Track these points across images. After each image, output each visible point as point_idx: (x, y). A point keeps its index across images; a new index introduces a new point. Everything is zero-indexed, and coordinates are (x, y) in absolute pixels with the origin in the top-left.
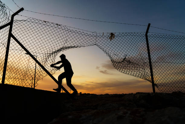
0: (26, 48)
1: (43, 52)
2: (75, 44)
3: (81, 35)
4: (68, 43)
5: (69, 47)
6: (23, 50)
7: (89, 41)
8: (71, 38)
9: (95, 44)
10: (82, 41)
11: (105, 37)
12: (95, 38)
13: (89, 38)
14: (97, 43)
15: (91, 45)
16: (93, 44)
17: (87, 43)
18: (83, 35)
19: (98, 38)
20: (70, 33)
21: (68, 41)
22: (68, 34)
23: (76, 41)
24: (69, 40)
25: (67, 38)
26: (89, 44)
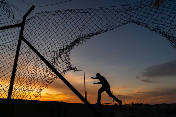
0: (35, 48)
1: (55, 49)
2: (98, 30)
3: (104, 14)
4: (87, 30)
5: (89, 36)
6: (32, 51)
7: (119, 20)
8: (90, 22)
9: (130, 22)
10: (107, 21)
11: (145, 6)
12: (128, 12)
13: (119, 15)
14: (132, 18)
15: (123, 24)
16: (126, 22)
17: (116, 22)
18: (107, 13)
19: (134, 11)
20: (87, 14)
21: (86, 27)
22: (85, 17)
23: (98, 24)
24: (87, 25)
25: (84, 22)
26: (119, 24)
